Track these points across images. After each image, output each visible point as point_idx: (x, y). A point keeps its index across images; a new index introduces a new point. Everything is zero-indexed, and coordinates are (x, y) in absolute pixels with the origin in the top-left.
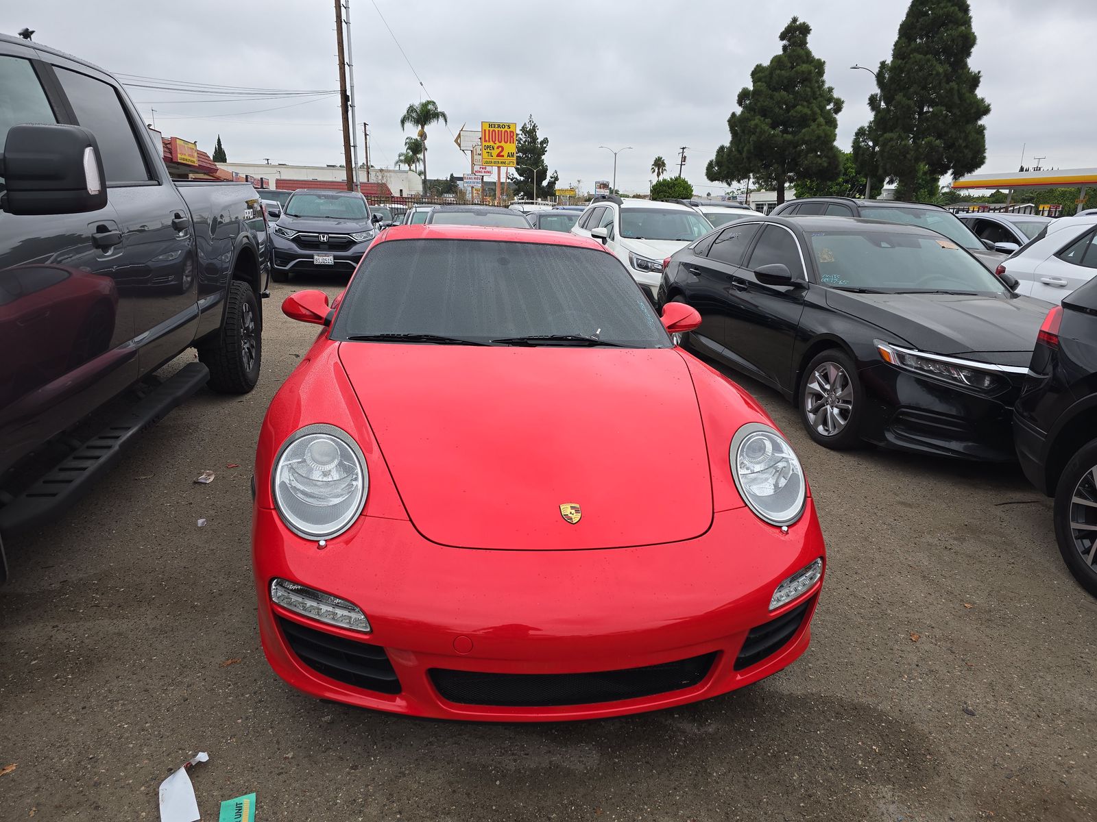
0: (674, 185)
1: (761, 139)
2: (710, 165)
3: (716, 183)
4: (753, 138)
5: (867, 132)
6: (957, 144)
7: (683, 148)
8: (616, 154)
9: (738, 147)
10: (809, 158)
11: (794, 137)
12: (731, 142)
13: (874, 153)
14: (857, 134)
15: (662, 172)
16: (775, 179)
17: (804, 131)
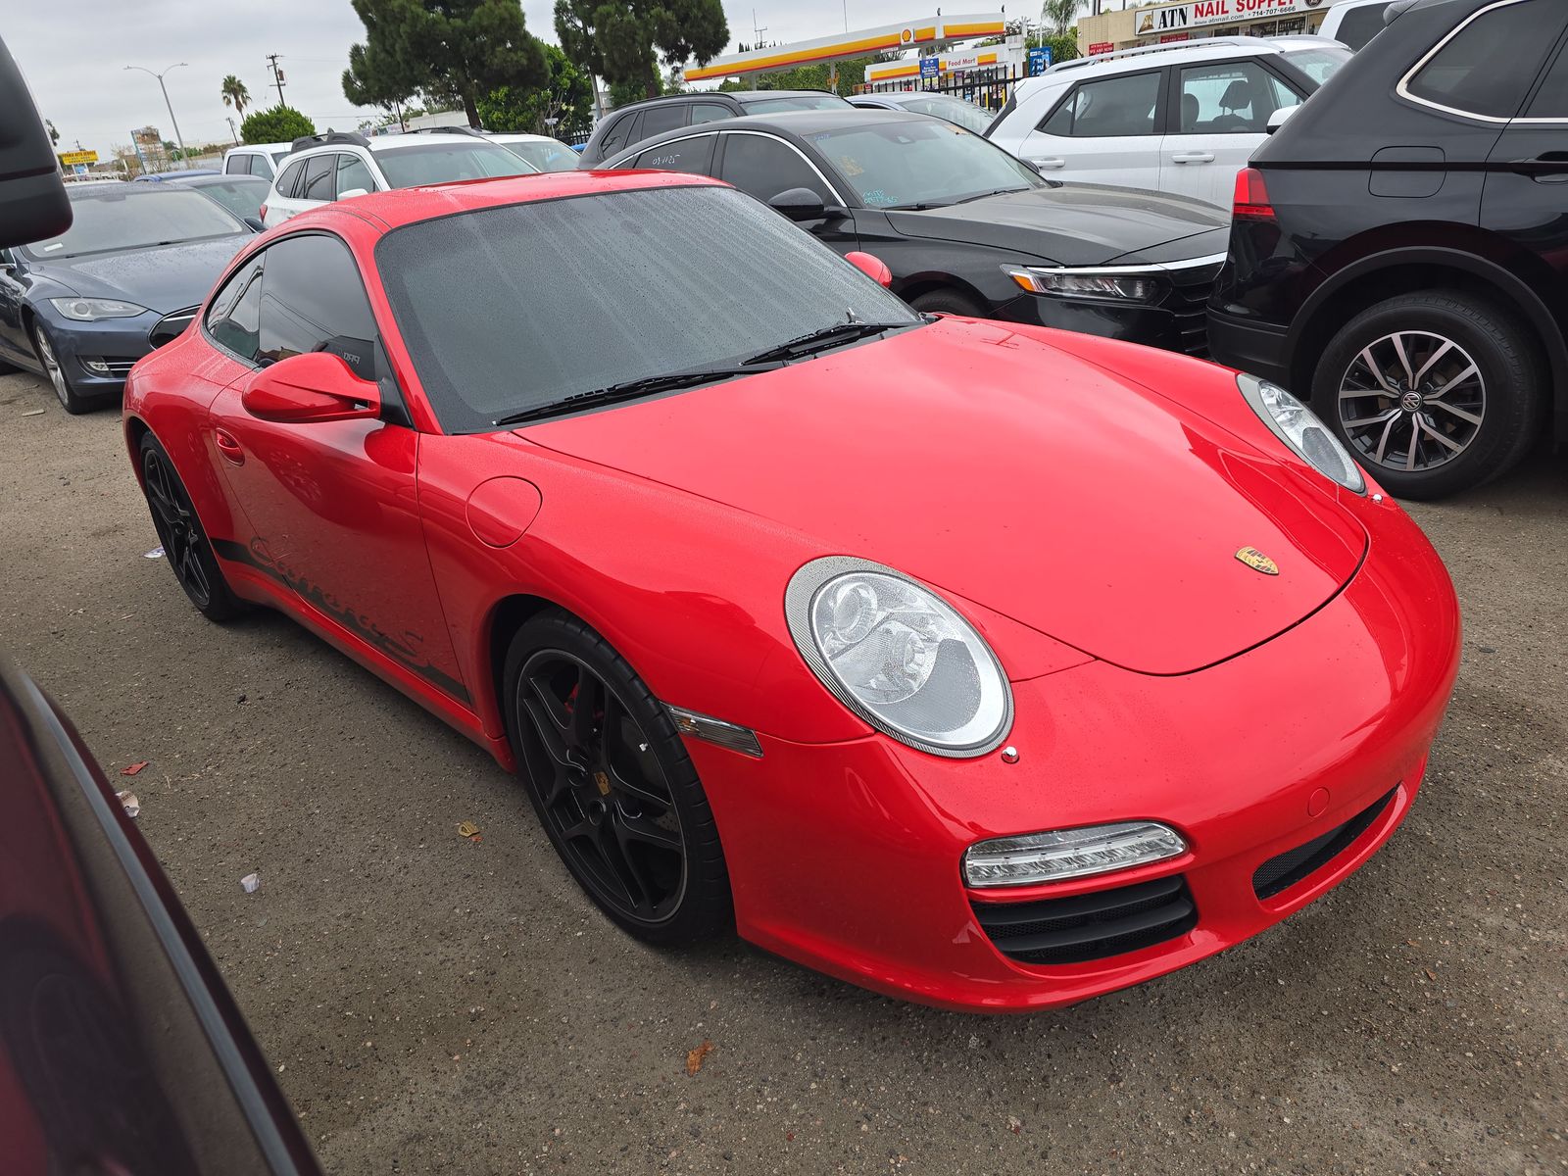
0: (279, 121)
1: (418, 29)
2: (347, 81)
3: (366, 106)
4: (403, 28)
5: (570, 7)
6: (692, 15)
7: (273, 58)
8: (160, 77)
9: (384, 45)
10: (498, 54)
11: (466, 22)
12: (370, 39)
13: (588, 39)
14: (557, 11)
15: (245, 102)
16: (458, 93)
17: (477, 11)
